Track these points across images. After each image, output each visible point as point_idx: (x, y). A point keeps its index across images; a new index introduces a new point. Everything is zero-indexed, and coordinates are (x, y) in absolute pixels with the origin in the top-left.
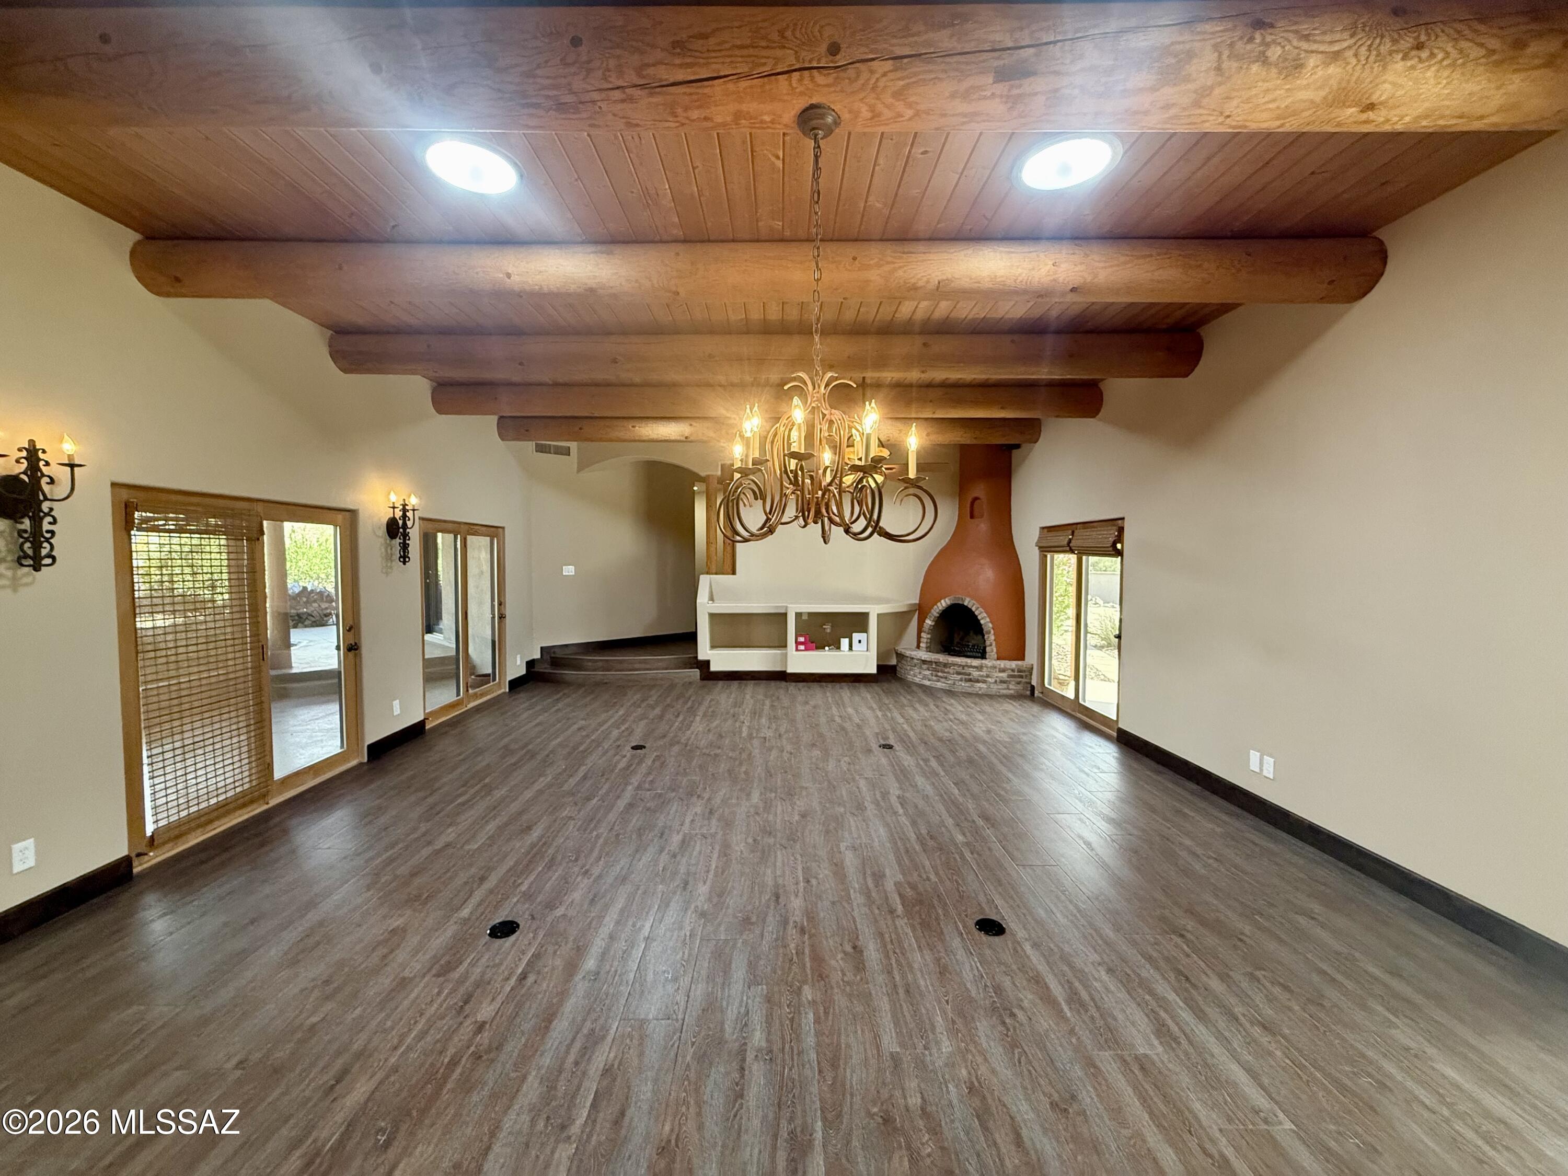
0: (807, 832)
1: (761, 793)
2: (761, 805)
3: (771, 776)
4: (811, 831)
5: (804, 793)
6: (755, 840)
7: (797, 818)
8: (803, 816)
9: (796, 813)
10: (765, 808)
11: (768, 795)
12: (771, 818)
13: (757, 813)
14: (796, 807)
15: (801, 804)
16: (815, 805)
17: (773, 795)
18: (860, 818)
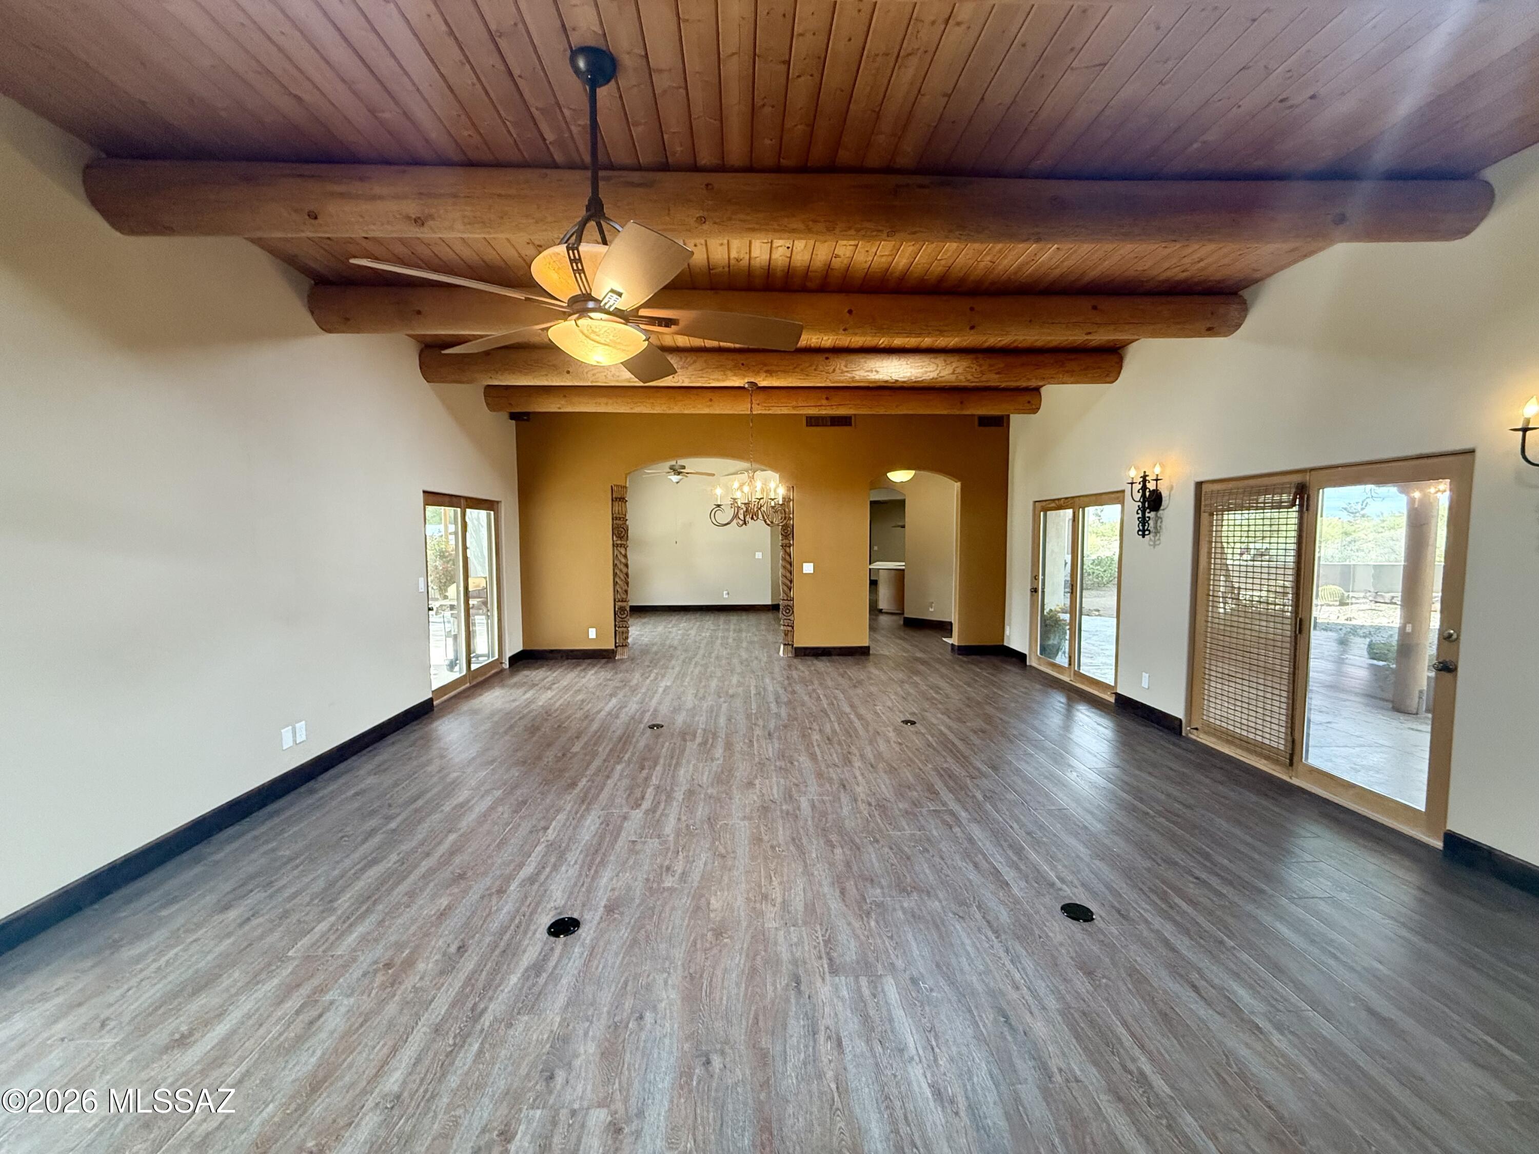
0: (748, 770)
1: (799, 809)
2: (796, 796)
3: (793, 839)
4: (745, 770)
5: (748, 810)
6: (792, 763)
7: (757, 782)
8: (751, 784)
9: (758, 786)
10: (790, 790)
11: (790, 808)
12: (782, 781)
13: (797, 785)
14: (758, 793)
15: (753, 797)
16: (737, 795)
17: (784, 807)
18: (696, 782)
